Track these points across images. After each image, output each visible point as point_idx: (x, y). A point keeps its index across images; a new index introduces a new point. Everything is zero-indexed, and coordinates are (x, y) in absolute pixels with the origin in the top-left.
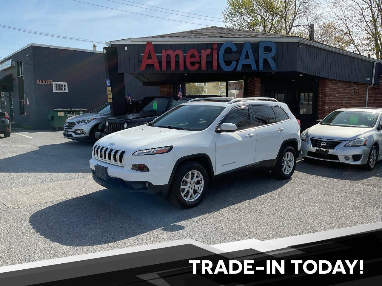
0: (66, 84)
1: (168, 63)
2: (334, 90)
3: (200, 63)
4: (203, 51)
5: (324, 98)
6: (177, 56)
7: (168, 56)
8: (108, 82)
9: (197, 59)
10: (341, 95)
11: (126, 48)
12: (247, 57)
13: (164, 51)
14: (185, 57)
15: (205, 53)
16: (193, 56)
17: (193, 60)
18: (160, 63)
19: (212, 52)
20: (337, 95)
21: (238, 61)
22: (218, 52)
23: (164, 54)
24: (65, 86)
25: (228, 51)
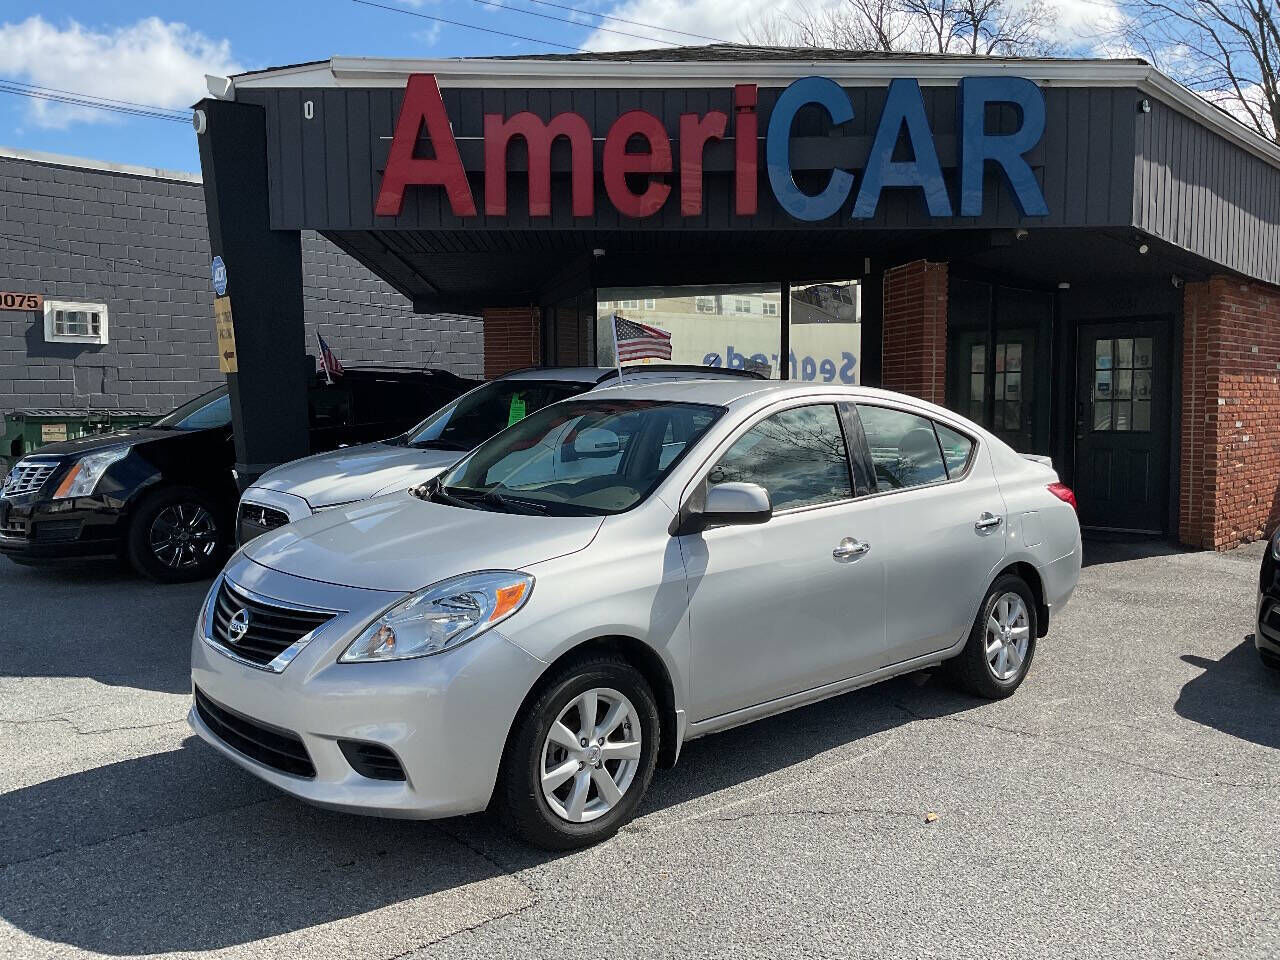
0: (102, 309)
1: (517, 182)
2: (1247, 327)
3: (673, 179)
4: (688, 123)
5: (1209, 358)
6: (561, 144)
7: (517, 143)
8: (220, 275)
9: (659, 161)
10: (1266, 351)
11: (309, 110)
12: (904, 151)
13: (493, 123)
14: (598, 151)
15: (696, 132)
16: (638, 144)
17: (637, 164)
18: (477, 179)
19: (731, 129)
20: (1255, 350)
21: (858, 175)
22: (763, 129)
23: (496, 133)
24: (95, 317)
25: (812, 120)
